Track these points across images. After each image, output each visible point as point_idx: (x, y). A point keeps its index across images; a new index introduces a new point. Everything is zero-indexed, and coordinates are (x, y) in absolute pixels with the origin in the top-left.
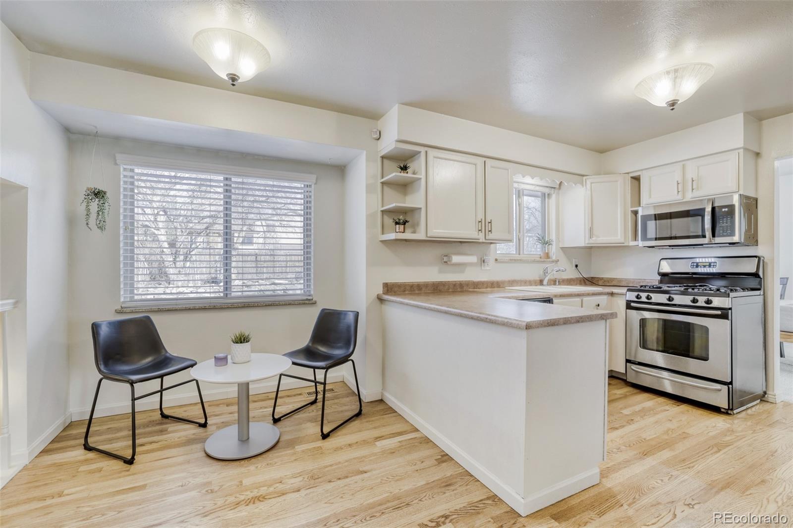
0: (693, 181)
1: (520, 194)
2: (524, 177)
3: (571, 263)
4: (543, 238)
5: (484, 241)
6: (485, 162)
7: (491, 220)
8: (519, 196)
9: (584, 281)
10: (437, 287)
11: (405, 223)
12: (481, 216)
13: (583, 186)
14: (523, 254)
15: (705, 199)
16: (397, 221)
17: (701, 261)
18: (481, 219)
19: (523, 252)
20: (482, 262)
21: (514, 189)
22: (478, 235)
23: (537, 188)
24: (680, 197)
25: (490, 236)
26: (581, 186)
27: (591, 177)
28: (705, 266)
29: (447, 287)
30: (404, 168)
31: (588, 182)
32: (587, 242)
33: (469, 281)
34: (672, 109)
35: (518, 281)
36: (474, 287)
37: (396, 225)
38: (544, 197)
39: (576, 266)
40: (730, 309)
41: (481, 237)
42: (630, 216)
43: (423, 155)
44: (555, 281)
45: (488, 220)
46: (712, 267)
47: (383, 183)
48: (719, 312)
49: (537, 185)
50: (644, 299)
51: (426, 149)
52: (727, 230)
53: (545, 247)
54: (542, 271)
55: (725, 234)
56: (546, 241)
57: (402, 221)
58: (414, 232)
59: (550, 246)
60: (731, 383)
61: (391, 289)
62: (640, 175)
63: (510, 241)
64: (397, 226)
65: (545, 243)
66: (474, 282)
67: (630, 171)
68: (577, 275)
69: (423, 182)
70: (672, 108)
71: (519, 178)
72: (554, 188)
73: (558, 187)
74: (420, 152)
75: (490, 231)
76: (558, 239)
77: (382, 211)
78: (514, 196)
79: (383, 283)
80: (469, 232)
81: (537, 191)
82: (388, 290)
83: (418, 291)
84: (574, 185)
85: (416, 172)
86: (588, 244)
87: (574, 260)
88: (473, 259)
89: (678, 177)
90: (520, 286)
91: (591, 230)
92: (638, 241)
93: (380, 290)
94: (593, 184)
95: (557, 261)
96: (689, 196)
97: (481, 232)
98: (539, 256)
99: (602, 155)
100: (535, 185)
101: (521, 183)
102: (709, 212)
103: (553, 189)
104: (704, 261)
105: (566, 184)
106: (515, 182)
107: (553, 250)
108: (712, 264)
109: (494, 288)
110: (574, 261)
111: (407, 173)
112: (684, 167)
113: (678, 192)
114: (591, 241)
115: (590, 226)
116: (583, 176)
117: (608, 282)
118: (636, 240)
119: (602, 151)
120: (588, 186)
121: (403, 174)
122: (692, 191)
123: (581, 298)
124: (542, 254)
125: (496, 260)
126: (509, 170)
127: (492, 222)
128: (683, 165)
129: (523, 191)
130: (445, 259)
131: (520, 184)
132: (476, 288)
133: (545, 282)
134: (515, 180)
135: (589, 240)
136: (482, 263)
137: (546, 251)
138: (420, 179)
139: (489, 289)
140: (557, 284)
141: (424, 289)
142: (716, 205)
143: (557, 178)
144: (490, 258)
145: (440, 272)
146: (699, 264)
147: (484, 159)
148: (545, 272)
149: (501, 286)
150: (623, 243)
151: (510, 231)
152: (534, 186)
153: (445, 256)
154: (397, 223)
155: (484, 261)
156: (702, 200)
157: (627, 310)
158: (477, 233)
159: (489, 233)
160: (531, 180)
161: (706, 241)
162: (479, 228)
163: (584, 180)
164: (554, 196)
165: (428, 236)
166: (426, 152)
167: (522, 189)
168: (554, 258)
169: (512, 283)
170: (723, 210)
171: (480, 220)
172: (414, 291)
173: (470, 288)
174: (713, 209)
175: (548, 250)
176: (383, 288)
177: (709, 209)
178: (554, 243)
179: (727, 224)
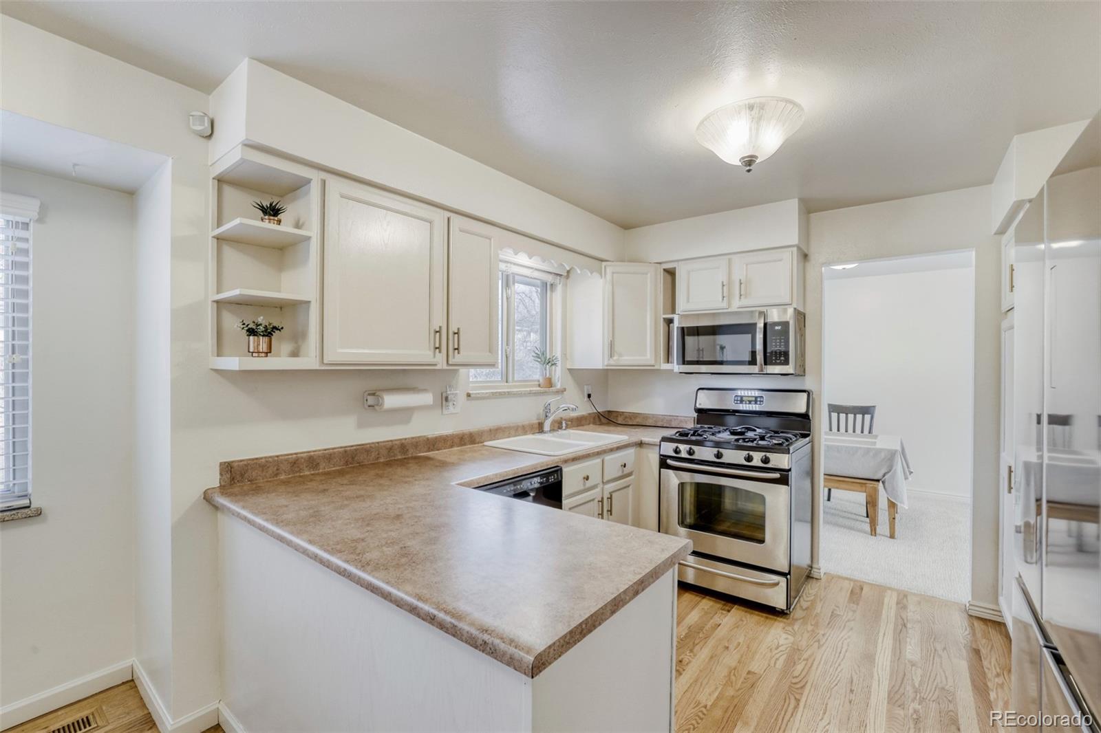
0: (741, 284)
1: (508, 281)
2: (516, 254)
3: (583, 391)
4: (543, 354)
5: (445, 367)
6: (449, 219)
7: (458, 329)
8: (507, 285)
9: (599, 417)
10: (353, 458)
11: (269, 332)
12: (439, 321)
13: (602, 277)
14: (513, 381)
15: (756, 311)
16: (252, 326)
17: (746, 395)
18: (440, 327)
19: (513, 378)
20: (444, 399)
21: (500, 273)
22: (434, 356)
23: (536, 274)
24: (725, 305)
25: (457, 358)
26: (598, 275)
27: (613, 263)
28: (750, 402)
29: (373, 455)
30: (272, 211)
31: (609, 270)
32: (606, 363)
33: (419, 437)
34: (749, 171)
35: (505, 428)
36: (429, 448)
37: (249, 335)
38: (546, 288)
39: (589, 396)
40: (790, 470)
41: (440, 360)
42: (662, 326)
43: (315, 190)
44: (561, 423)
45: (453, 328)
46: (759, 403)
47: (219, 239)
48: (777, 475)
49: (536, 269)
50: (684, 455)
51: (323, 175)
52: (780, 357)
53: (546, 369)
54: (542, 409)
55: (778, 361)
56: (548, 358)
57: (262, 328)
58: (295, 354)
59: (553, 367)
60: (789, 573)
61: (242, 475)
62: (675, 268)
63: (493, 365)
64: (251, 337)
65: (547, 361)
66: (428, 439)
67: (664, 260)
68: (591, 410)
69: (314, 245)
70: (748, 168)
71: (507, 254)
72: (561, 275)
73: (566, 274)
74: (308, 181)
75: (457, 349)
76: (565, 354)
77: (217, 302)
78: (500, 282)
79: (221, 464)
80: (418, 352)
81: (535, 278)
82: (233, 479)
83: (309, 470)
84: (589, 274)
85: (301, 222)
86: (607, 366)
87: (585, 387)
88: (427, 398)
89: (721, 276)
90: (509, 437)
91: (612, 345)
92: (672, 363)
93: (213, 479)
94: (615, 275)
95: (563, 391)
96: (736, 305)
97: (440, 352)
98: (538, 383)
99: (627, 231)
100: (532, 268)
101: (511, 263)
102: (760, 328)
103: (558, 278)
104: (750, 395)
105: (579, 272)
106: (501, 261)
107: (558, 373)
108: (759, 399)
109: (465, 444)
110: (586, 390)
111: (279, 222)
112: (730, 260)
113: (723, 297)
114: (612, 362)
115: (611, 339)
116: (602, 260)
117: (631, 419)
118: (668, 362)
119: (626, 226)
120: (609, 276)
121: (268, 225)
122: (740, 298)
123: (602, 457)
124: (541, 381)
125: (469, 395)
126: (492, 240)
127: (461, 333)
128: (729, 259)
129: (514, 277)
130: (371, 400)
131: (509, 265)
132: (432, 450)
133: (547, 427)
134: (501, 257)
135: (609, 360)
136: (444, 402)
137: (548, 375)
138: (309, 238)
139: (455, 449)
140: (564, 428)
141: (322, 465)
142: (769, 320)
143: (567, 261)
144: (458, 392)
145: (361, 425)
146: (744, 399)
147: (448, 214)
148: (547, 410)
149: (477, 440)
150: (653, 366)
151: (492, 349)
152: (531, 270)
153: (369, 394)
154: (252, 332)
155: (447, 399)
156: (752, 312)
157: (662, 470)
158: (431, 353)
159: (454, 353)
160: (527, 259)
161: (755, 369)
162: (435, 344)
163: (603, 267)
164: (559, 288)
165: (325, 362)
166: (324, 182)
167: (512, 273)
168: (559, 386)
169: (496, 432)
170: (777, 328)
171: (438, 330)
172: (300, 471)
173: (420, 452)
174: (765, 325)
175: (550, 374)
176: (221, 474)
177: (761, 325)
178: (559, 364)
179: (780, 347)
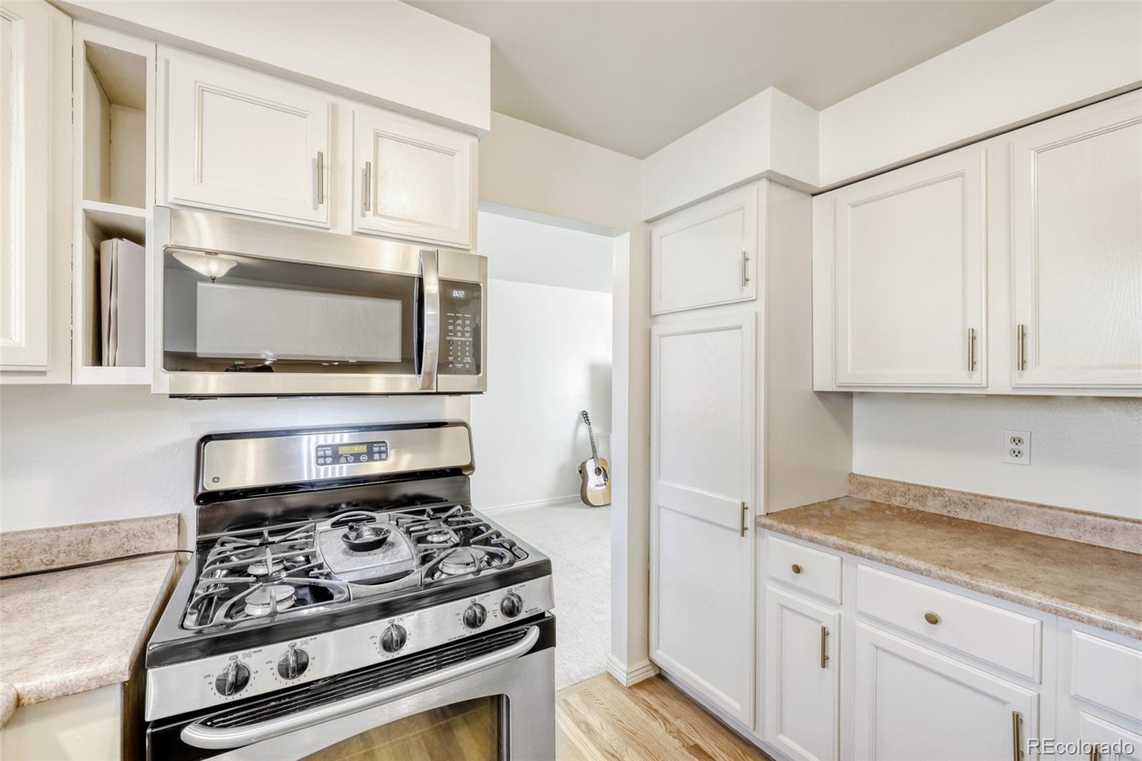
0: (368, 175)
15: (414, 249)
17: (336, 442)
28: (357, 457)
46: (376, 456)
52: (464, 356)
55: (459, 366)
108: (376, 449)
113: (321, 196)
146: (338, 451)
170: (456, 294)
179: (463, 336)
